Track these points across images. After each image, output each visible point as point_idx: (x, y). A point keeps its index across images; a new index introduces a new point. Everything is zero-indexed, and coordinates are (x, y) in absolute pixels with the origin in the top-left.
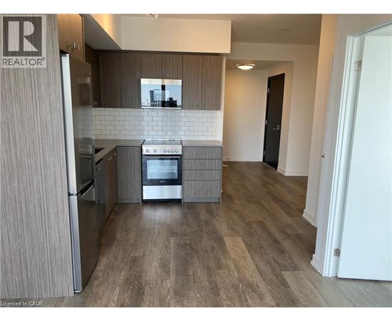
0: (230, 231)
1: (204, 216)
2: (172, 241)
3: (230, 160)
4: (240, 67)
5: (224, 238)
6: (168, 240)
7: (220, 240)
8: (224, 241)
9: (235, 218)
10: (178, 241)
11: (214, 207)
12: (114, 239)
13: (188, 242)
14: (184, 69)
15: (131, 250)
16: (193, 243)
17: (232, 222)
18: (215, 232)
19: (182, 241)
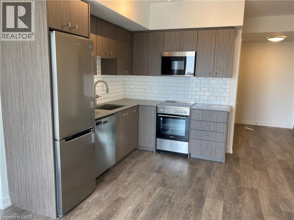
0: (216, 193)
1: (201, 172)
2: (157, 191)
3: (258, 124)
4: (270, 39)
5: (207, 198)
6: (155, 189)
7: (201, 200)
8: (204, 201)
9: (230, 181)
10: (163, 192)
11: (216, 166)
12: (116, 178)
13: (171, 195)
14: (199, 42)
15: (121, 191)
16: (174, 197)
17: (223, 184)
18: (201, 191)
19: (166, 193)
